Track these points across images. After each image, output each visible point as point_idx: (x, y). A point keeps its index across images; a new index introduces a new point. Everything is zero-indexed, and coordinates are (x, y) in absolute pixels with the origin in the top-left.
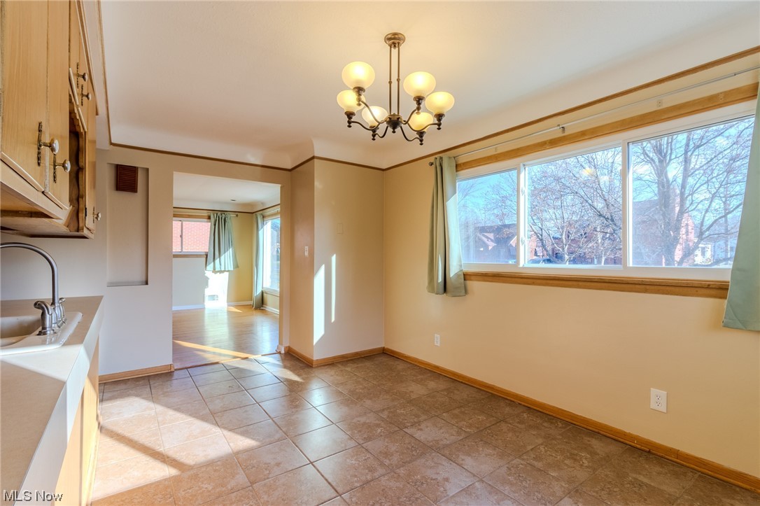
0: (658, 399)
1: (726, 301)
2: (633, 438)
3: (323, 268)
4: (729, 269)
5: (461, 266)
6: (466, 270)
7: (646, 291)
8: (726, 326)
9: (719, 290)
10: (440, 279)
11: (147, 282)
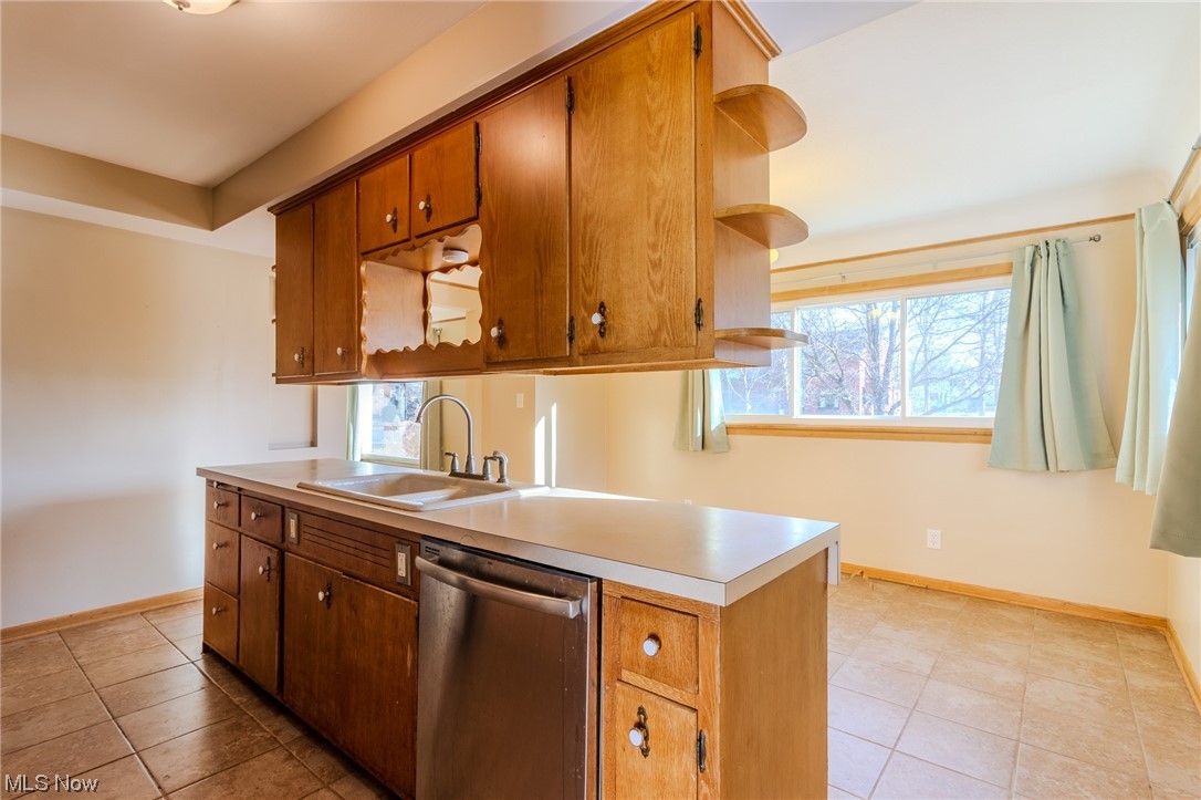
0: (934, 538)
1: (990, 446)
2: (911, 577)
3: (543, 420)
4: (991, 419)
5: (722, 418)
6: (729, 422)
7: (923, 439)
8: (991, 466)
9: (984, 436)
10: (699, 434)
11: (313, 444)
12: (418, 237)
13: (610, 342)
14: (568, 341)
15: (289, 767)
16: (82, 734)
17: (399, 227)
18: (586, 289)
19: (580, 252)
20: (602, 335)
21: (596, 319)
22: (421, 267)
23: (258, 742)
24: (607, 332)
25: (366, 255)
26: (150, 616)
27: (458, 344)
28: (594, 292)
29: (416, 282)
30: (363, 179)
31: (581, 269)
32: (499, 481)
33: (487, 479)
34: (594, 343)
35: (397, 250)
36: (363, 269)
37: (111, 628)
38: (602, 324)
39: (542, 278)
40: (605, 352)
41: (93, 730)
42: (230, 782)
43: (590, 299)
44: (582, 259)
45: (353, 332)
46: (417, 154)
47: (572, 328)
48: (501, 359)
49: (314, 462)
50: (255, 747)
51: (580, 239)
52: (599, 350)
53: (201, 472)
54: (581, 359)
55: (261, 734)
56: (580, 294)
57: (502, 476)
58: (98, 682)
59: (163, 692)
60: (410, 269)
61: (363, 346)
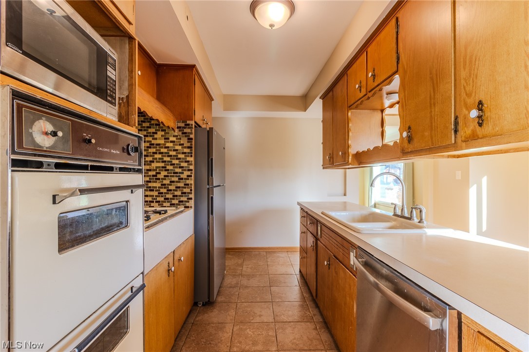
11: (345, 195)
12: (370, 92)
13: (488, 128)
14: (453, 132)
15: (314, 333)
16: (261, 288)
17: (362, 89)
18: (466, 95)
19: (462, 69)
20: (480, 125)
21: (474, 113)
22: (380, 108)
23: (307, 316)
24: (485, 122)
25: (350, 107)
26: (289, 253)
27: (392, 144)
28: (473, 95)
29: (378, 115)
30: (348, 72)
31: (463, 82)
32: (419, 222)
33: (413, 220)
34: (474, 132)
35: (362, 101)
36: (349, 114)
37: (278, 254)
38: (480, 117)
39: (434, 95)
40: (484, 137)
41: (264, 288)
42: (294, 328)
43: (470, 101)
44: (463, 74)
45: (346, 144)
46: (369, 49)
47: (456, 123)
48: (410, 150)
49: (345, 202)
50: (305, 318)
51: (462, 60)
52: (477, 136)
53: (299, 204)
54: (464, 144)
55: (309, 313)
56: (462, 98)
57: (421, 219)
58: (270, 272)
59: (285, 283)
60: (374, 109)
61: (350, 150)
